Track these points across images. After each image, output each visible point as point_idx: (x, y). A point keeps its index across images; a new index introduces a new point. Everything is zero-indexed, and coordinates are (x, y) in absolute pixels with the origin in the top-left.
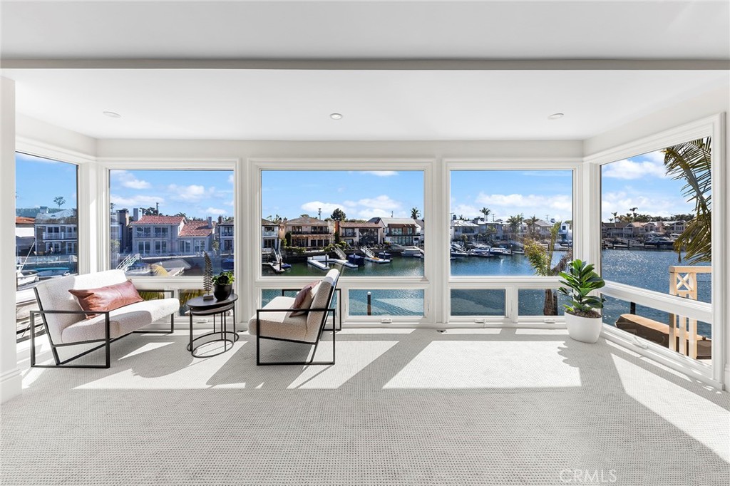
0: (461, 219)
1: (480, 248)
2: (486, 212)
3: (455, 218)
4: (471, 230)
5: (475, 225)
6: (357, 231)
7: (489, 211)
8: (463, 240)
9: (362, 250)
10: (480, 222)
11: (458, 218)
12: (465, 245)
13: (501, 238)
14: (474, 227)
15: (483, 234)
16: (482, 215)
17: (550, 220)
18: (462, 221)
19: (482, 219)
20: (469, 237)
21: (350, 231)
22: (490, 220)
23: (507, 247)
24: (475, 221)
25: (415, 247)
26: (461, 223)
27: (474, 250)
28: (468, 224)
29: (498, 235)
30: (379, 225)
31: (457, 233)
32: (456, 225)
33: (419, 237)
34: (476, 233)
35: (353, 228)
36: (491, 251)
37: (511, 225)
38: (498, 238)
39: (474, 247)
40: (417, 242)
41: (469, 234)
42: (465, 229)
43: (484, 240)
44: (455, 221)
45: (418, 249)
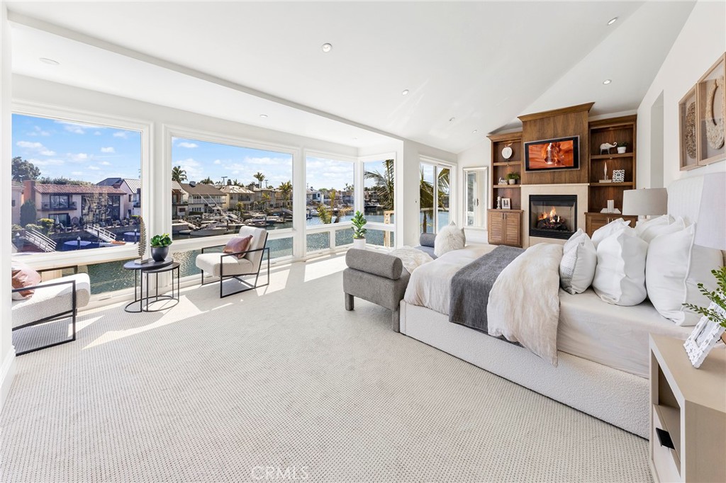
0: (236, 184)
1: (257, 218)
2: (260, 177)
3: (229, 183)
4: (247, 197)
5: (251, 192)
6: (77, 200)
7: (263, 176)
8: (239, 210)
9: (89, 230)
10: (255, 189)
11: (233, 183)
12: (242, 216)
13: (274, 206)
14: (250, 194)
15: (259, 202)
16: (257, 181)
17: (309, 188)
18: (238, 187)
19: (258, 186)
20: (245, 205)
21: (63, 200)
22: (264, 186)
23: (281, 215)
24: (251, 186)
25: (181, 221)
26: (237, 190)
27: (251, 220)
28: (242, 191)
29: (272, 203)
30: (122, 189)
31: (232, 201)
32: (231, 192)
33: (186, 207)
34: (252, 201)
35: (69, 195)
36: (267, 220)
37: (282, 193)
38: (271, 206)
39: (251, 217)
40: (183, 213)
41: (245, 202)
42: (242, 197)
43: (260, 210)
44: (231, 187)
45: (186, 223)
